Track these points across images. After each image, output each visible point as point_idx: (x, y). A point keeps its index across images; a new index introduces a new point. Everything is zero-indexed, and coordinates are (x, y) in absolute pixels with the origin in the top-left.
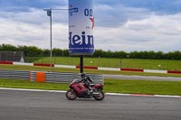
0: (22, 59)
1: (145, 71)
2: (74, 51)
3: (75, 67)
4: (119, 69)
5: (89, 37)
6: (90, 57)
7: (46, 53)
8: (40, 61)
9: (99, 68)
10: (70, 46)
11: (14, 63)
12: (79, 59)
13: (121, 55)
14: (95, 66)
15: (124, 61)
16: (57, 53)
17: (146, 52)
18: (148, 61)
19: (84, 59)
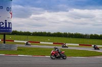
1: (41, 43)
5: (9, 23)
6: (10, 34)
9: (15, 41)
13: (28, 34)
14: (13, 40)
15: (29, 37)
19: (6, 36)
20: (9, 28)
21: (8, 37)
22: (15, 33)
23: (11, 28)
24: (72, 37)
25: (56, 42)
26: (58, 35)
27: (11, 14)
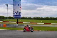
1: (37, 23)
5: (20, 13)
6: (20, 19)
7: (7, 18)
8: (5, 21)
9: (23, 23)
10: (14, 16)
12: (17, 20)
13: (30, 18)
15: (31, 20)
16: (10, 18)
18: (38, 20)
19: (18, 20)
20: (20, 15)
21: (19, 21)
22: (23, 18)
24: (55, 20)
25: (46, 23)
26: (47, 19)
27: (21, 7)
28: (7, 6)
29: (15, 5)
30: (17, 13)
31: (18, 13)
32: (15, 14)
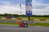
0: (14, 18)
2: (27, 15)
3: (27, 19)
4: (39, 20)
6: (31, 17)
7: (20, 16)
8: (18, 18)
9: (34, 20)
10: (26, 14)
11: (12, 19)
12: (28, 17)
13: (40, 16)
14: (33, 19)
15: (41, 18)
16: (23, 16)
17: (47, 15)
19: (30, 17)
20: (31, 14)
22: (34, 16)
23: (32, 14)
27: (32, 7)
28: (21, 6)
29: (27, 5)
30: (28, 12)
31: (30, 12)
32: (27, 13)
